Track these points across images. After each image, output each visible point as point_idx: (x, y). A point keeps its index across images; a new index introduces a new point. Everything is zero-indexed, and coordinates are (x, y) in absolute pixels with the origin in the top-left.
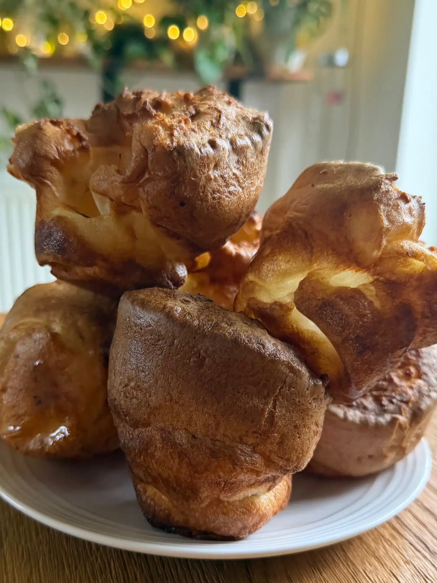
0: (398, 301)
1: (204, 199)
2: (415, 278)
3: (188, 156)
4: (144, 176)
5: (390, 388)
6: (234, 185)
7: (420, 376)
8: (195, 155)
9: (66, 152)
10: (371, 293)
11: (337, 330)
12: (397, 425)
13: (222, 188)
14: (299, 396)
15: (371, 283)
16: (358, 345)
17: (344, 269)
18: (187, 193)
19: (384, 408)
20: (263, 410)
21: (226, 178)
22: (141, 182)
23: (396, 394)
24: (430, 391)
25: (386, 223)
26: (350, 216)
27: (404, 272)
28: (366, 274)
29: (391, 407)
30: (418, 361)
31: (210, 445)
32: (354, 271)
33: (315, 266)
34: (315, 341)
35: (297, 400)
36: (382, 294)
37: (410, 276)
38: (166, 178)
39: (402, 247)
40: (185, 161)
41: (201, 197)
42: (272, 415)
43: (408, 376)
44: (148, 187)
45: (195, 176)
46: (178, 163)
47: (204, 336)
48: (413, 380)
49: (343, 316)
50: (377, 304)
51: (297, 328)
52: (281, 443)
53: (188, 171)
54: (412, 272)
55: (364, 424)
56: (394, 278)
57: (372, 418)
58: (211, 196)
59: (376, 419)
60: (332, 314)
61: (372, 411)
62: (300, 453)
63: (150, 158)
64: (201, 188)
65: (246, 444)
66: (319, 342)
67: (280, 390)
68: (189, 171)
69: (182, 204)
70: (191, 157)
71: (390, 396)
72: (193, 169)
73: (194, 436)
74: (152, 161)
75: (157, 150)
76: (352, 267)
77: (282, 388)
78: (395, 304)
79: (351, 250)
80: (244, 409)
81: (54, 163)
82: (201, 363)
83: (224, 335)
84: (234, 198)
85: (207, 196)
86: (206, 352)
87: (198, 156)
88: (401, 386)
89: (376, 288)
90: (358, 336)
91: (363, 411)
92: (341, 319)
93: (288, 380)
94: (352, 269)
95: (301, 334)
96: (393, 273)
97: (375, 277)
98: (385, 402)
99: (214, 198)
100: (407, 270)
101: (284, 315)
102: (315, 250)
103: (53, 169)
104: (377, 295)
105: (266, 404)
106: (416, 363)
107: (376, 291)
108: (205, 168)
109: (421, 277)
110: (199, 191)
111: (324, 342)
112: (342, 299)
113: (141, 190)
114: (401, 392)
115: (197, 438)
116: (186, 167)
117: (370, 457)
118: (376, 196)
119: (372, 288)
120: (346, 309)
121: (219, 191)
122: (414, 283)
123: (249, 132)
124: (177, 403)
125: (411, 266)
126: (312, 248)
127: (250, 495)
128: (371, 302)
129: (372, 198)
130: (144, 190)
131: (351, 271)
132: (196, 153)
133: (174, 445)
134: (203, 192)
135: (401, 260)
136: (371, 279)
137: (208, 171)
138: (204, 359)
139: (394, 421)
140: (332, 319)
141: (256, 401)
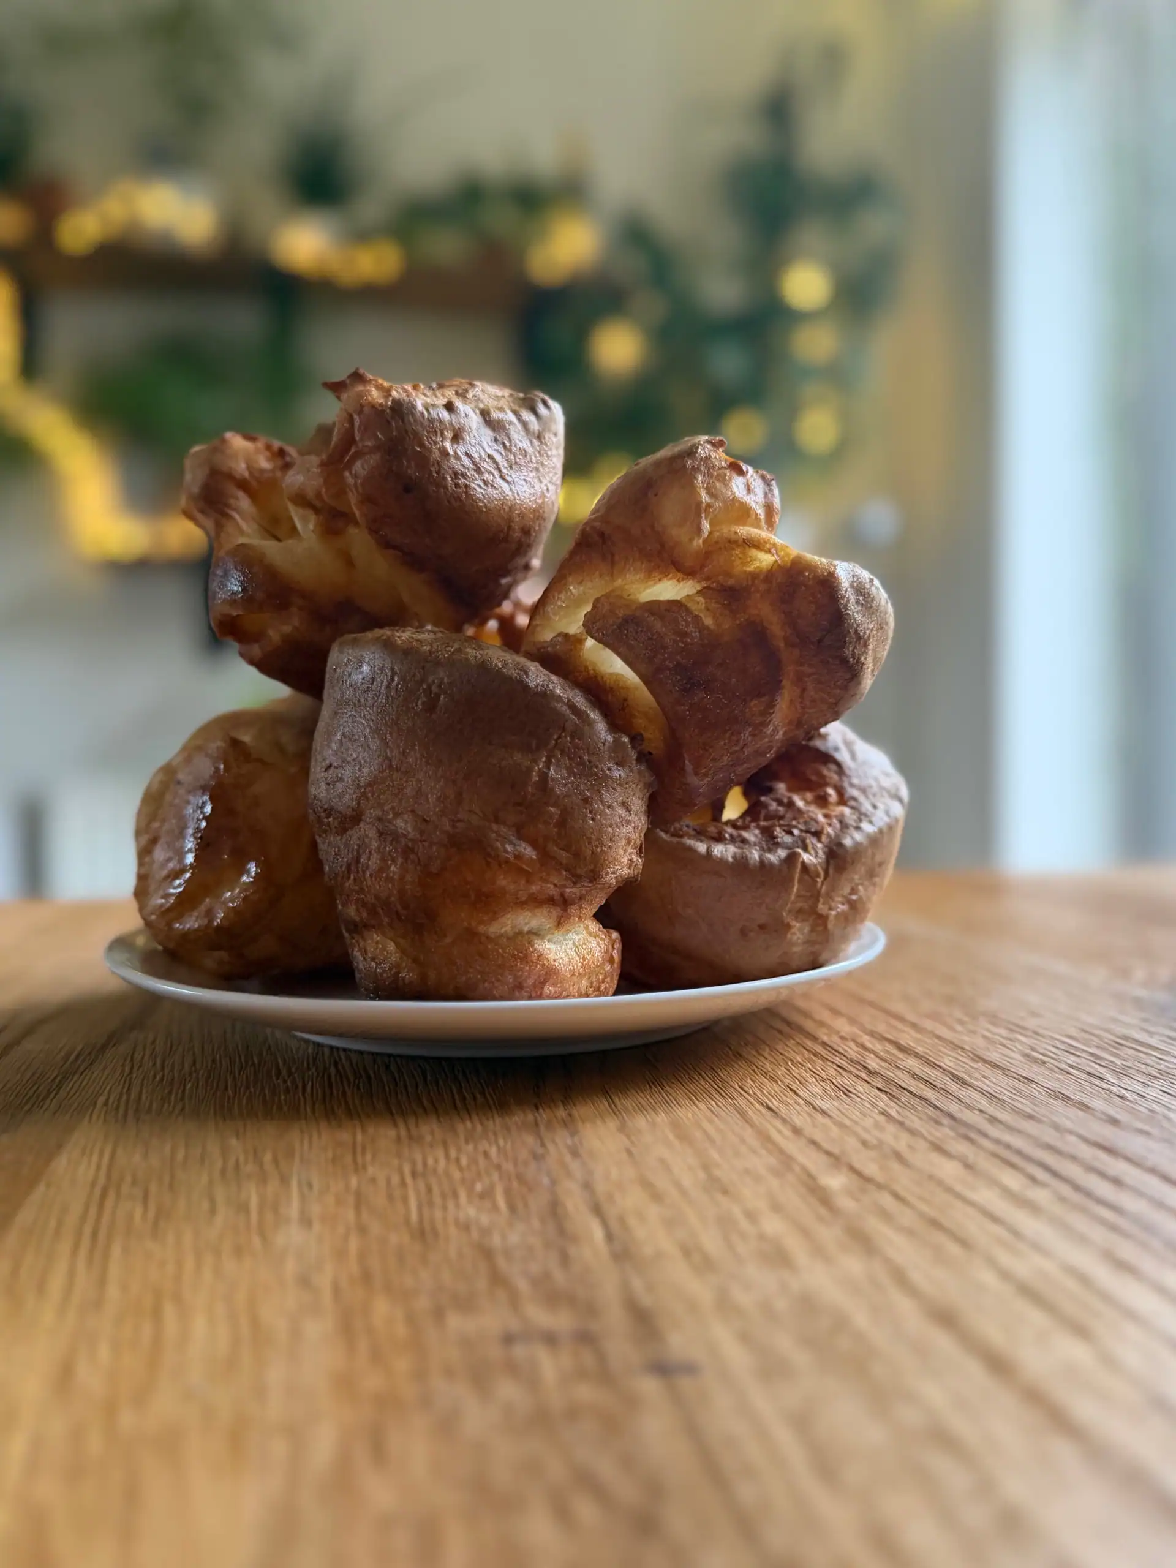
0: (742, 618)
1: (440, 483)
2: (761, 577)
3: (408, 414)
4: (349, 450)
5: (789, 815)
6: (490, 473)
7: (843, 800)
8: (419, 414)
9: (262, 471)
10: (699, 606)
11: (645, 654)
12: (799, 866)
13: (469, 471)
14: (588, 753)
15: (698, 592)
16: (679, 677)
17: (660, 580)
18: (412, 471)
19: (776, 840)
20: (529, 770)
21: (475, 458)
22: (346, 461)
23: (799, 823)
24: (860, 820)
25: (705, 498)
26: (656, 495)
27: (745, 571)
28: (691, 582)
29: (788, 839)
30: (841, 779)
31: (447, 827)
32: (674, 581)
33: (619, 582)
34: (623, 688)
35: (586, 758)
36: (714, 605)
37: (754, 576)
38: (377, 448)
39: (736, 533)
40: (403, 421)
41: (435, 480)
42: (544, 777)
43: (822, 801)
44: (358, 466)
45: (422, 445)
46: (394, 425)
47: (438, 663)
48: (831, 807)
49: (653, 635)
50: (708, 621)
51: (594, 670)
52: (562, 823)
53: (409, 437)
54: (757, 570)
55: (741, 865)
56: (731, 582)
57: (755, 855)
58: (452, 480)
59: (760, 857)
60: (637, 633)
61: (755, 845)
62: (597, 847)
63: (357, 423)
64: (433, 465)
65: (504, 823)
66: (627, 689)
67: (556, 741)
68: (412, 437)
69: (407, 489)
70: (413, 417)
71: (788, 825)
72: (416, 434)
73: (425, 820)
74: (360, 427)
75: (366, 410)
76: (671, 575)
77: (559, 737)
78: (738, 622)
79: (662, 545)
80: (499, 767)
81: (243, 485)
82: (431, 706)
83: (467, 659)
84: (493, 493)
85: (444, 479)
86: (439, 686)
87: (424, 417)
88: (808, 811)
89: (704, 598)
90: (679, 664)
91: (741, 845)
92: (650, 639)
93: (568, 725)
94: (671, 579)
95: (599, 679)
96: (728, 574)
97: (704, 584)
98: (778, 832)
99: (457, 485)
100: (750, 568)
101: (571, 650)
102: (617, 558)
103: (241, 494)
104: (707, 609)
105: (535, 761)
106: (838, 784)
107: (706, 603)
108: (436, 435)
109: (769, 575)
110: (431, 470)
111: (636, 688)
112: (653, 614)
113: (347, 474)
114: (808, 819)
115: (429, 821)
116: (406, 432)
117: (762, 927)
118: (689, 463)
119: (701, 599)
120: (658, 626)
121: (464, 475)
122: (763, 587)
123: (516, 408)
124: (397, 770)
125: (755, 562)
126: (613, 555)
127: (526, 929)
128: (697, 618)
129: (685, 466)
130: (351, 473)
131: (671, 582)
132: (419, 412)
133: (396, 837)
134: (438, 473)
135: (737, 552)
136: (698, 587)
137: (442, 441)
138: (438, 696)
139: (792, 858)
140: (636, 640)
141: (518, 757)
